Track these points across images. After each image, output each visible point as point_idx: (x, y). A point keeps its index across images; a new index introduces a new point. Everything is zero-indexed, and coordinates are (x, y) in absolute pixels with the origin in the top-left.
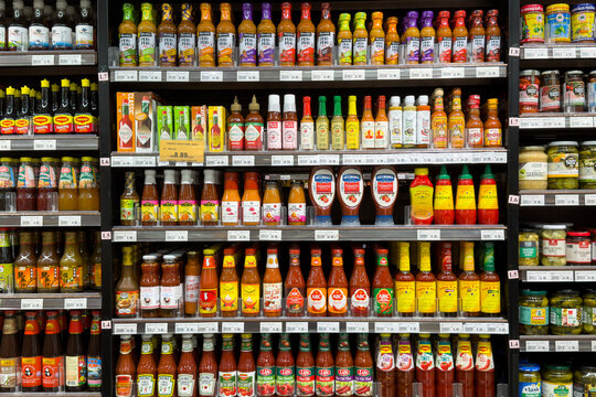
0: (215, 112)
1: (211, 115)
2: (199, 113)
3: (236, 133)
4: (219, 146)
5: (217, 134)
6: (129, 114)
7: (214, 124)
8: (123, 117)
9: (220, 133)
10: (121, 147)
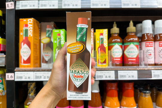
0: (102, 34)
1: (98, 37)
3: (117, 51)
4: (105, 62)
5: (103, 52)
6: (29, 36)
7: (100, 43)
8: (24, 39)
9: (105, 51)
10: (23, 64)
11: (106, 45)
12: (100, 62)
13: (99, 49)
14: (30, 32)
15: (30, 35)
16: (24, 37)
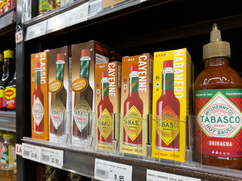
1: (159, 70)
2: (136, 68)
5: (171, 112)
6: (41, 83)
7: (164, 89)
8: (36, 88)
9: (178, 113)
10: (35, 131)
11: (181, 92)
12: (160, 142)
13: (161, 104)
14: (43, 76)
15: (43, 82)
16: (36, 84)
